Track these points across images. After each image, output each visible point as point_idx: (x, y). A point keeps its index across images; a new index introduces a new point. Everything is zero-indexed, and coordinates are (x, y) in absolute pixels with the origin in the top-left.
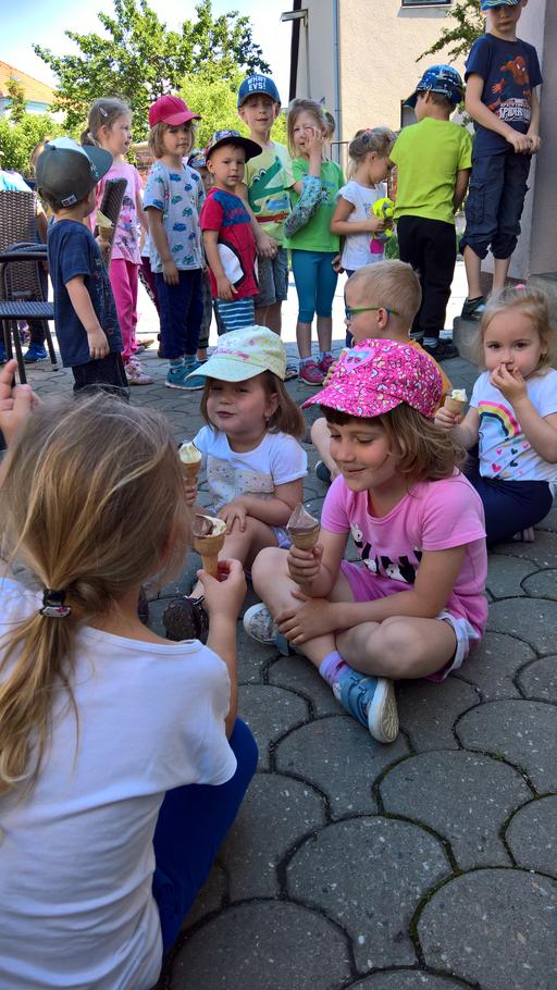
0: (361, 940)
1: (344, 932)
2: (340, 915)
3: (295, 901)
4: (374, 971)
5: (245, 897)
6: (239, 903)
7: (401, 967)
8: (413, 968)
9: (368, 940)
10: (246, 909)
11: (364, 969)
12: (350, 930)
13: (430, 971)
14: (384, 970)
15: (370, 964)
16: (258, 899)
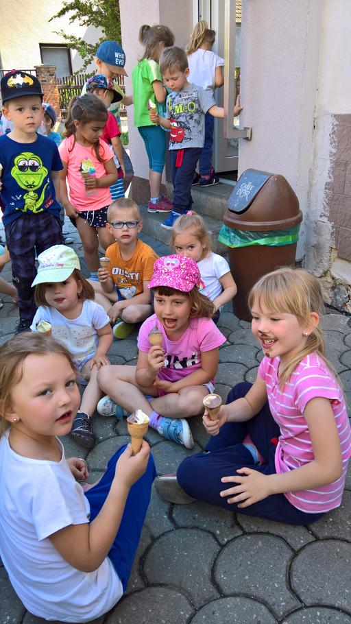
0: (218, 532)
1: (209, 532)
2: (205, 526)
3: (183, 527)
4: (228, 542)
5: (161, 533)
6: (159, 537)
7: (238, 536)
8: (242, 535)
9: (221, 532)
10: (164, 538)
11: (224, 542)
12: (212, 530)
13: (250, 534)
14: (232, 540)
15: (226, 540)
16: (167, 532)
